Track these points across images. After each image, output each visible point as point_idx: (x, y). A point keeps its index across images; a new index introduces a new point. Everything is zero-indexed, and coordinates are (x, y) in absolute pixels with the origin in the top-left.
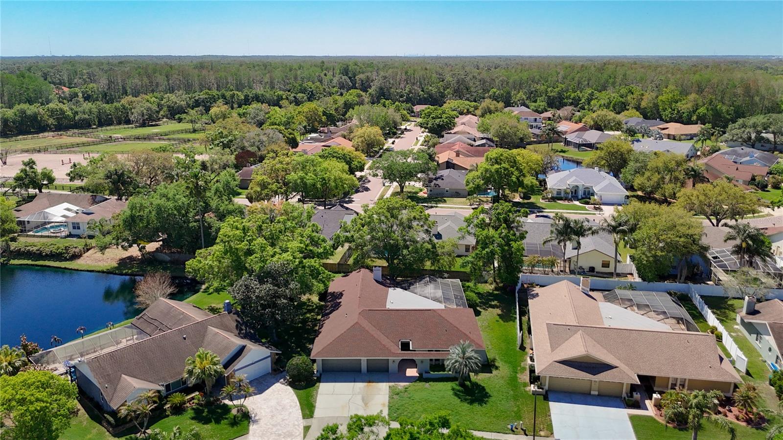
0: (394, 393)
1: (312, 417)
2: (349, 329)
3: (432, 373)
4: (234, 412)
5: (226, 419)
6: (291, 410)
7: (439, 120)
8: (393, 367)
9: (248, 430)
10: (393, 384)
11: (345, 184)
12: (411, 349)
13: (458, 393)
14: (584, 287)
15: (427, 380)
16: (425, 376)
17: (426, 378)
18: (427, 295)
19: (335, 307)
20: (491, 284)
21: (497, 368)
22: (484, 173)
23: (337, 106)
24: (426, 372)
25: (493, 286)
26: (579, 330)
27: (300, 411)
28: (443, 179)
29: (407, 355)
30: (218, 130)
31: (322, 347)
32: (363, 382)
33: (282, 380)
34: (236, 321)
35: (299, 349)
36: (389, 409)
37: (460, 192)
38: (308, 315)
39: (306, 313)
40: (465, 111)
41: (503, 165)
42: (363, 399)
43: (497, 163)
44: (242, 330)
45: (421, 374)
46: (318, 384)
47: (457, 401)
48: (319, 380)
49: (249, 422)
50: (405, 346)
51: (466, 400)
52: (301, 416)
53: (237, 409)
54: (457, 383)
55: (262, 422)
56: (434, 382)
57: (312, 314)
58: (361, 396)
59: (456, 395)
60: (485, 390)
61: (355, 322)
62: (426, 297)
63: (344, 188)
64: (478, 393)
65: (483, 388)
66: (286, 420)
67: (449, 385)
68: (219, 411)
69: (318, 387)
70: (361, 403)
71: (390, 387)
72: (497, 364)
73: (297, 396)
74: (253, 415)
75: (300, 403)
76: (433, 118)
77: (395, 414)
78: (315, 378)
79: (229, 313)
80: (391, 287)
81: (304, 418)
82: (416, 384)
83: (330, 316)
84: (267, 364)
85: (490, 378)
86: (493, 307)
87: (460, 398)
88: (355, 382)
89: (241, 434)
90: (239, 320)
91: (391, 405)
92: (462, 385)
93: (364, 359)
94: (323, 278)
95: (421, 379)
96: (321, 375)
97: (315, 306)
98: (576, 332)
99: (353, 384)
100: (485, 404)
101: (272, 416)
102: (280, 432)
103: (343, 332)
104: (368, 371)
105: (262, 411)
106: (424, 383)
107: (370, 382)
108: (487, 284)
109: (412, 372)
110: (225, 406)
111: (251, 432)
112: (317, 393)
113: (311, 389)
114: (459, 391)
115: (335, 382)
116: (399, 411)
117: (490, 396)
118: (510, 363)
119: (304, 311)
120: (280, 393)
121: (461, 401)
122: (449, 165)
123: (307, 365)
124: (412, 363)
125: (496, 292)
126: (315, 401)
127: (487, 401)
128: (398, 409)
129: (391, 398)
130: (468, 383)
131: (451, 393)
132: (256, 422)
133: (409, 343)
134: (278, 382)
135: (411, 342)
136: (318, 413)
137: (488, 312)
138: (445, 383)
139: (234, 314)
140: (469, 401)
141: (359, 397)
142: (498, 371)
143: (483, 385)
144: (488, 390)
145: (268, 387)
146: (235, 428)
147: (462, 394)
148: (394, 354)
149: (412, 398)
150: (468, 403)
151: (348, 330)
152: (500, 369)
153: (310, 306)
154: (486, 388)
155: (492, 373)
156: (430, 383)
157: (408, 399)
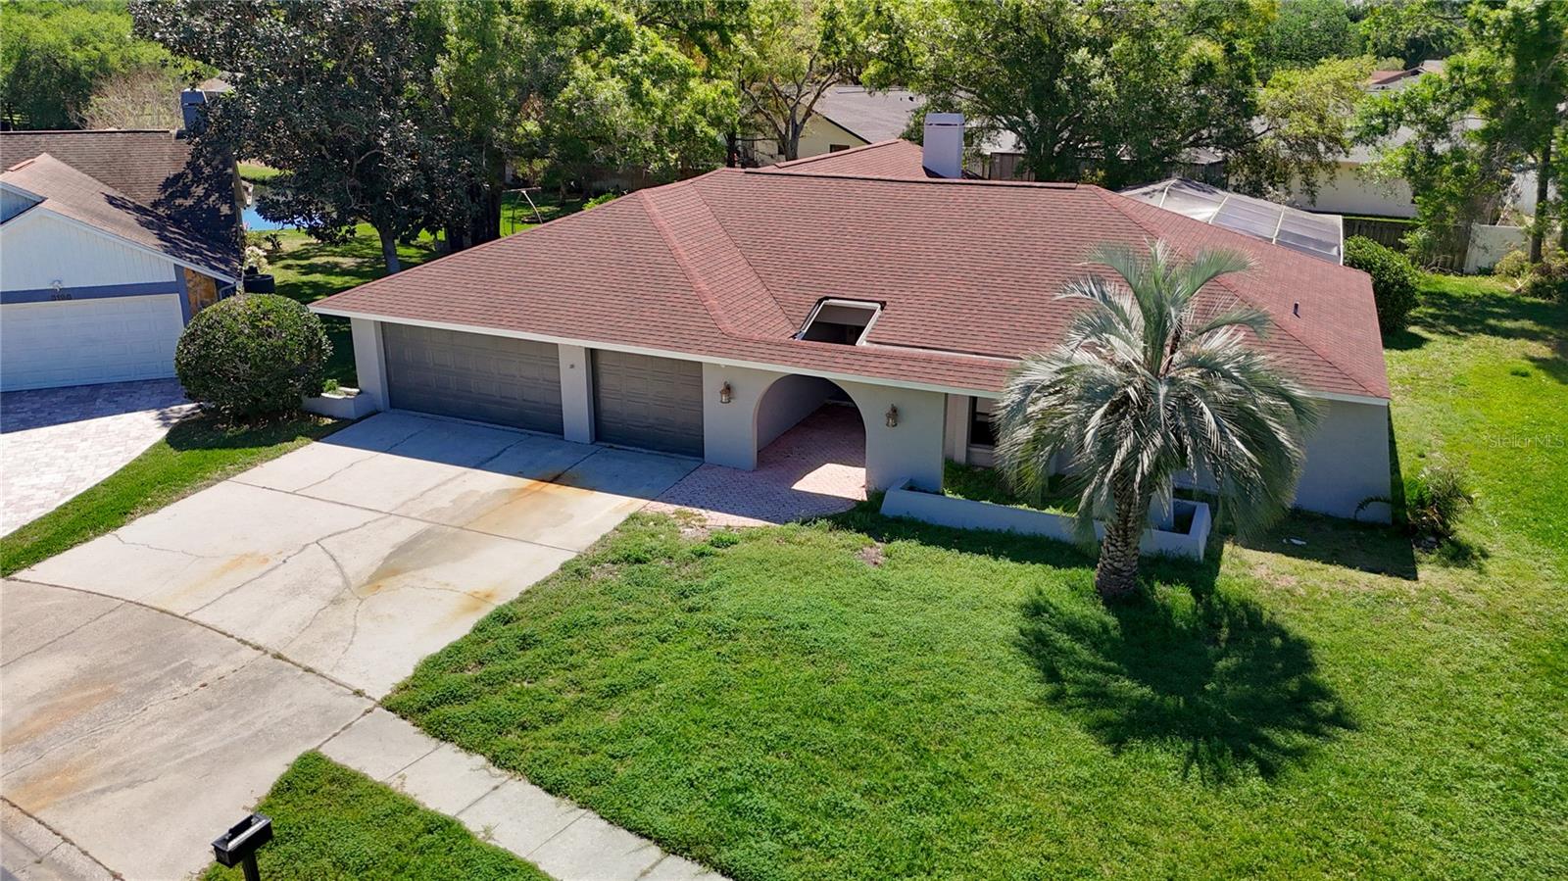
0: (612, 556)
1: (6, 569)
3: (953, 497)
10: (668, 509)
13: (1063, 640)
15: (891, 529)
16: (898, 502)
17: (898, 520)
20: (1515, 274)
21: (1461, 555)
24: (913, 487)
25: (1521, 284)
32: (519, 474)
45: (876, 497)
46: (297, 442)
51: (1097, 696)
54: (1089, 577)
56: (926, 543)
58: (420, 527)
60: (1310, 666)
64: (1234, 675)
65: (1297, 654)
70: (365, 561)
71: (631, 521)
72: (1465, 531)
82: (801, 532)
87: (1052, 675)
88: (481, 464)
92: (1123, 595)
93: (573, 346)
100: (1268, 771)
106: (857, 536)
107: (554, 480)
108: (1492, 280)
112: (228, 477)
114: (1074, 629)
117: (1341, 719)
121: (1055, 698)
127: (1297, 754)
129: (571, 570)
130: (1178, 597)
131: (1007, 625)
135: (877, 316)
138: (1006, 564)
142: (1467, 575)
143: (1298, 629)
147: (1084, 653)
148: (753, 348)
150: (1096, 728)
152: (1489, 566)
154: (1319, 655)
155: (1411, 575)
156: (898, 543)
157: (664, 600)
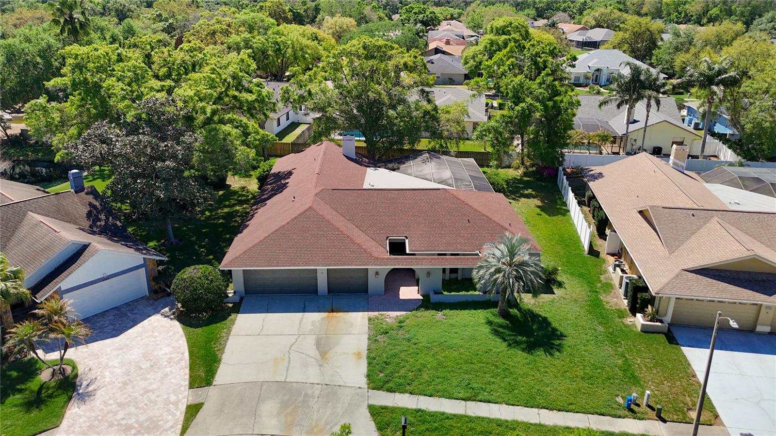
0: (377, 333)
1: (209, 383)
2: (295, 218)
3: (446, 293)
4: (45, 376)
5: (20, 391)
6: (168, 369)
7: (423, 15)
8: (376, 283)
9: (60, 417)
10: (376, 313)
12: (408, 251)
13: (501, 330)
14: (677, 161)
15: (439, 306)
16: (434, 298)
18: (428, 177)
19: (277, 190)
20: (517, 168)
21: (560, 285)
22: (488, 46)
23: (305, 7)
24: (436, 293)
25: (521, 171)
26: (712, 217)
27: (187, 371)
28: (433, 63)
29: (400, 262)
30: (157, 11)
31: (244, 249)
32: (319, 311)
33: (167, 309)
34: (90, 204)
35: (211, 257)
36: (369, 364)
37: (454, 79)
38: (238, 208)
39: (234, 205)
40: (449, 16)
42: (318, 344)
43: (504, 33)
44: (100, 220)
45: (426, 296)
46: (233, 316)
47: (500, 346)
48: (237, 308)
49: (70, 398)
50: (397, 248)
51: (517, 343)
52: (187, 383)
53: (51, 370)
54: (496, 311)
55: (97, 402)
56: (451, 309)
57: (244, 206)
58: (314, 337)
59: (496, 333)
60: (549, 324)
61: (307, 206)
62: (426, 179)
64: (538, 329)
65: (546, 321)
66: (153, 391)
67: (481, 315)
68: (14, 374)
69: (233, 322)
70: (313, 351)
71: (370, 319)
73: (188, 340)
74: (85, 383)
75: (191, 354)
76: (415, 13)
77: (381, 375)
78: (231, 305)
79: (76, 192)
80: (370, 167)
81: (191, 386)
82: (419, 313)
83: (268, 202)
84: (139, 282)
85: (553, 301)
86: (528, 196)
87: (505, 340)
88: (304, 310)
89: (42, 427)
90: (97, 204)
91: (373, 355)
92: (505, 315)
93: (322, 270)
94: (255, 140)
95: (426, 303)
96: (242, 299)
97: (251, 196)
98: (707, 220)
99: (300, 315)
100: (558, 350)
101: (125, 384)
102: (132, 421)
103: (284, 223)
104: (330, 290)
105: (107, 374)
106: (433, 312)
107: (333, 311)
109: (409, 293)
110: (33, 363)
111: (65, 423)
112: (228, 334)
113: (218, 325)
114: (501, 326)
115: (268, 312)
116: (390, 368)
117: (563, 335)
118: (581, 275)
119: (233, 202)
120: (156, 334)
121: (509, 345)
122: (437, 51)
123: (212, 281)
124: (409, 276)
125: (525, 179)
126: (222, 350)
127: (560, 345)
128: (387, 363)
129: (372, 340)
130: (514, 311)
131: (487, 329)
132: (83, 398)
133: (404, 243)
134: (158, 312)
135: (407, 241)
136: (223, 375)
137: (520, 203)
139: (87, 194)
140: (524, 346)
141: (311, 340)
142: (563, 290)
143: (543, 315)
144: (555, 324)
145: (135, 323)
146: (35, 413)
147: (507, 332)
148: (378, 260)
149: (414, 341)
150: (523, 350)
151: (293, 220)
152: (566, 286)
153: (244, 195)
154: (550, 320)
155: (554, 293)
156: (445, 312)
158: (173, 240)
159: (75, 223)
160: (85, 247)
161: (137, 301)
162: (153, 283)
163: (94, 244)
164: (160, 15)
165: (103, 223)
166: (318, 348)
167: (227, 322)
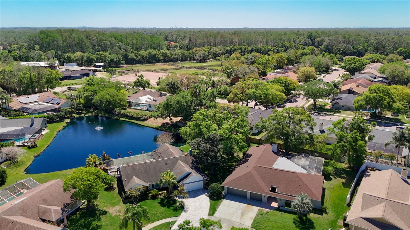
0: (260, 214)
1: (212, 215)
2: (245, 174)
3: (286, 207)
4: (178, 204)
5: (173, 206)
6: (204, 210)
7: (354, 65)
8: (264, 199)
9: (180, 214)
10: (261, 208)
11: (278, 97)
12: (276, 192)
13: (296, 222)
14: (403, 176)
15: (281, 211)
16: (281, 208)
17: (281, 210)
18: (300, 164)
19: (245, 161)
20: (346, 164)
21: (326, 213)
22: (365, 98)
23: (296, 55)
24: (282, 206)
25: (347, 166)
26: (384, 202)
27: (208, 211)
28: (341, 99)
29: (273, 195)
31: (229, 181)
32: (246, 204)
33: (207, 194)
34: (193, 160)
35: (221, 180)
36: (253, 221)
37: (351, 108)
38: (234, 163)
40: (376, 60)
41: (379, 94)
42: (242, 213)
43: (376, 92)
44: (194, 165)
45: (279, 207)
46: (223, 199)
47: (294, 226)
48: (224, 198)
49: (183, 211)
50: (273, 190)
51: (299, 227)
52: (208, 214)
53: (179, 203)
54: (298, 216)
55: (188, 213)
56: (284, 212)
57: (236, 163)
58: (242, 211)
59: (294, 222)
60: (313, 224)
61: (248, 171)
63: (277, 99)
64: (308, 225)
65: (313, 223)
66: (200, 214)
67: (293, 216)
68: (172, 202)
69: (222, 201)
70: (240, 214)
71: (259, 210)
72: (327, 211)
73: (210, 203)
74: (186, 208)
75: (210, 207)
76: (350, 64)
77: (255, 225)
78: (223, 196)
79: (190, 155)
80: (281, 156)
81: (209, 215)
82: (274, 211)
83: (241, 166)
84: (201, 184)
85: (319, 218)
86: (341, 178)
87: (296, 225)
88: (242, 203)
89: (177, 215)
90: (194, 159)
91: (255, 219)
92: (300, 218)
93: (249, 192)
95: (278, 209)
96: (226, 195)
97: (239, 159)
98: (382, 202)
99: (240, 203)
101: (194, 210)
102: (194, 219)
103: (241, 175)
104: (251, 198)
105: (191, 207)
106: (279, 212)
107: (249, 205)
108: (344, 164)
109: (275, 205)
110: (175, 200)
111: (181, 216)
112: (220, 204)
113: (218, 201)
114: (297, 221)
115: (232, 200)
116: (258, 224)
117: (314, 228)
118: (337, 212)
119: (233, 161)
120: (203, 200)
121: (296, 226)
122: (350, 92)
123: (219, 189)
124: (275, 200)
125: (347, 169)
126: (218, 208)
128: (258, 222)
129: (257, 215)
130: (304, 218)
131: (292, 221)
132: (185, 211)
134: (204, 194)
135: (277, 188)
136: (216, 214)
137: (336, 179)
138: (291, 215)
139: (192, 156)
140: (300, 228)
141: (241, 211)
142: (326, 215)
143: (313, 221)
144: (315, 225)
145: (199, 195)
146: (175, 212)
147: (298, 223)
148: (266, 193)
149: (268, 218)
151: (244, 174)
152: (328, 214)
153: (237, 159)
154: (314, 223)
155: (322, 215)
156: (282, 212)
157: (266, 218)
158: (213, 172)
159: (189, 165)
160: (190, 173)
161: (200, 189)
162: (204, 186)
163: (192, 173)
164: (228, 67)
165: (195, 166)
166: (241, 214)
167: (220, 201)
